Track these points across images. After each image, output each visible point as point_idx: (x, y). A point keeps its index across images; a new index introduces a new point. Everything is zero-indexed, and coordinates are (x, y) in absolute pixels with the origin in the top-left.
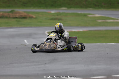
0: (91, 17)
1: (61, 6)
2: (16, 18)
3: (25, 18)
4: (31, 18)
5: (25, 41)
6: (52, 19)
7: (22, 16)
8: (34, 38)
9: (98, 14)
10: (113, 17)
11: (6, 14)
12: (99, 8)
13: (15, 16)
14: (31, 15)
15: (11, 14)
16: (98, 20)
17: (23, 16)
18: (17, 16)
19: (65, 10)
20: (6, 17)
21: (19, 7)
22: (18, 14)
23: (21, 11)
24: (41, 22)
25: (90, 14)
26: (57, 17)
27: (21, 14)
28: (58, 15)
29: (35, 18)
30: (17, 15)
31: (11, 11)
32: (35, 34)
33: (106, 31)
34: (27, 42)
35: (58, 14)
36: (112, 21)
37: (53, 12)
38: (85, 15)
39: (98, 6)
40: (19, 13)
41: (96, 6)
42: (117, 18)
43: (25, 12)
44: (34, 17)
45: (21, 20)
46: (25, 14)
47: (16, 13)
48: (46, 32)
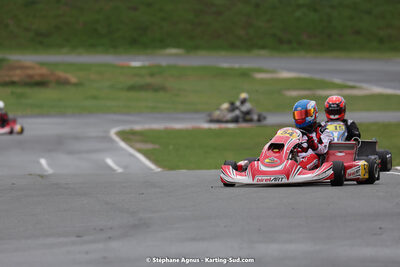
0: (262, 81)
1: (162, 43)
2: (13, 83)
3: (41, 84)
4: (63, 83)
5: (43, 162)
6: (132, 88)
7: (31, 77)
8: (71, 153)
9: (289, 70)
10: (337, 81)
12: (293, 49)
13: (7, 79)
14: (61, 74)
16: (289, 89)
17: (37, 79)
18: (16, 79)
19: (176, 55)
21: (21, 47)
22: (18, 72)
23: (31, 60)
24: (95, 98)
25: (260, 71)
26: (149, 80)
27: (31, 72)
28: (152, 75)
29: (76, 85)
30: (17, 75)
32: (77, 138)
34: (49, 165)
35: (153, 71)
37: (136, 64)
38: (245, 74)
39: (289, 42)
40: (23, 68)
41: (281, 41)
42: (351, 84)
43: (42, 64)
44: (73, 80)
45: (27, 90)
46: (44, 71)
47: (13, 68)
48: (113, 132)
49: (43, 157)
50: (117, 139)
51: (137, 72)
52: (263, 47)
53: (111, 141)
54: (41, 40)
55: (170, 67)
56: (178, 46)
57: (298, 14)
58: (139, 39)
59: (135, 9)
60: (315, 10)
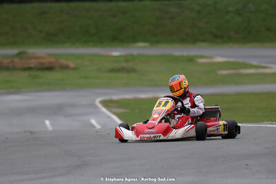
0: (203, 64)
1: (134, 39)
2: (30, 69)
3: (50, 68)
4: (66, 67)
5: (47, 122)
6: (112, 71)
7: (42, 64)
8: (67, 116)
9: (222, 56)
10: (254, 63)
11: (6, 62)
12: (225, 42)
13: (26, 66)
14: (64, 62)
15: (16, 60)
16: (220, 69)
17: (47, 65)
18: (32, 65)
19: (144, 47)
20: (7, 69)
21: (37, 43)
22: (34, 61)
23: (43, 52)
24: (86, 77)
25: (201, 57)
26: (124, 65)
27: (42, 61)
28: (127, 61)
29: (75, 69)
30: (33, 63)
31: (19, 54)
32: (72, 106)
33: (238, 94)
34: (52, 125)
35: (128, 59)
36: (252, 71)
37: (116, 54)
38: (191, 60)
39: (222, 37)
40: (39, 58)
41: (216, 37)
42: (264, 65)
43: (50, 55)
44: (72, 65)
45: (40, 73)
46: (52, 60)
47: (30, 58)
48: (97, 102)
49: (47, 119)
50: (100, 106)
51: (116, 59)
52: (204, 41)
53: (96, 107)
54: (51, 38)
55: (139, 56)
56: (145, 41)
57: (228, 17)
58: (118, 36)
59: (115, 16)
60: (239, 15)
